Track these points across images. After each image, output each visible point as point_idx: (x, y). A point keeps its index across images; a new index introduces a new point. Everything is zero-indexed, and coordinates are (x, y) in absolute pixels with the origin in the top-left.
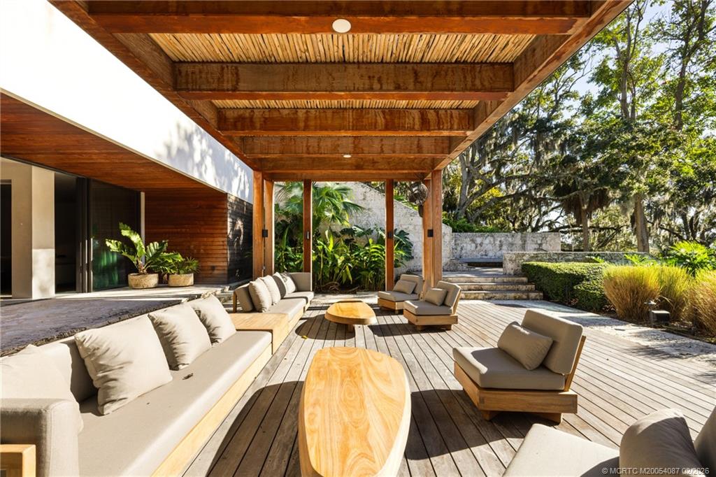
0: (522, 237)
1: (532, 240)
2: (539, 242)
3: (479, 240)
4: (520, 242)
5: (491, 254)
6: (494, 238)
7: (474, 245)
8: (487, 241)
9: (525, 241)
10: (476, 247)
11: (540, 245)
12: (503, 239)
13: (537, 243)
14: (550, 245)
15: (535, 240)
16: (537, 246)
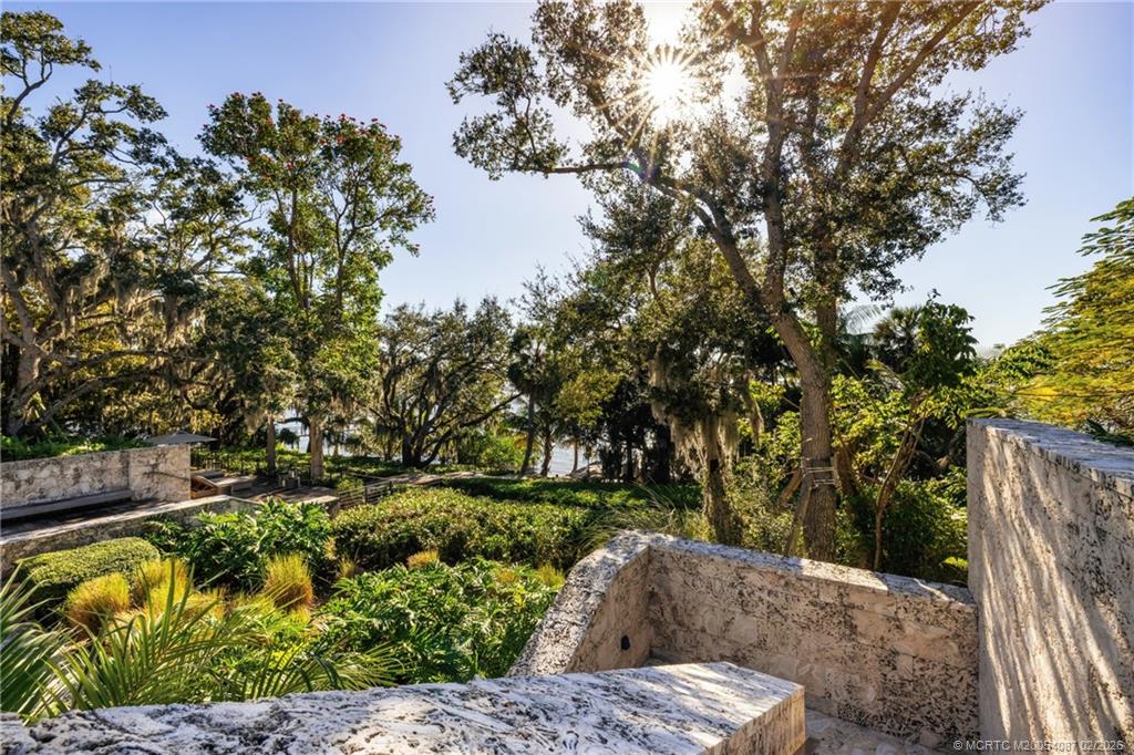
0: (121, 457)
1: (140, 462)
2: (153, 462)
3: (24, 475)
4: (119, 466)
5: (54, 494)
6: (62, 467)
7: (10, 485)
8: (45, 473)
9: (128, 463)
10: (18, 487)
11: (155, 466)
12: (81, 465)
13: (148, 464)
14: (172, 464)
15: (145, 460)
16: (148, 469)
